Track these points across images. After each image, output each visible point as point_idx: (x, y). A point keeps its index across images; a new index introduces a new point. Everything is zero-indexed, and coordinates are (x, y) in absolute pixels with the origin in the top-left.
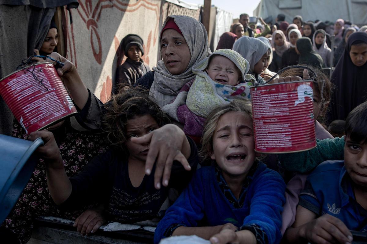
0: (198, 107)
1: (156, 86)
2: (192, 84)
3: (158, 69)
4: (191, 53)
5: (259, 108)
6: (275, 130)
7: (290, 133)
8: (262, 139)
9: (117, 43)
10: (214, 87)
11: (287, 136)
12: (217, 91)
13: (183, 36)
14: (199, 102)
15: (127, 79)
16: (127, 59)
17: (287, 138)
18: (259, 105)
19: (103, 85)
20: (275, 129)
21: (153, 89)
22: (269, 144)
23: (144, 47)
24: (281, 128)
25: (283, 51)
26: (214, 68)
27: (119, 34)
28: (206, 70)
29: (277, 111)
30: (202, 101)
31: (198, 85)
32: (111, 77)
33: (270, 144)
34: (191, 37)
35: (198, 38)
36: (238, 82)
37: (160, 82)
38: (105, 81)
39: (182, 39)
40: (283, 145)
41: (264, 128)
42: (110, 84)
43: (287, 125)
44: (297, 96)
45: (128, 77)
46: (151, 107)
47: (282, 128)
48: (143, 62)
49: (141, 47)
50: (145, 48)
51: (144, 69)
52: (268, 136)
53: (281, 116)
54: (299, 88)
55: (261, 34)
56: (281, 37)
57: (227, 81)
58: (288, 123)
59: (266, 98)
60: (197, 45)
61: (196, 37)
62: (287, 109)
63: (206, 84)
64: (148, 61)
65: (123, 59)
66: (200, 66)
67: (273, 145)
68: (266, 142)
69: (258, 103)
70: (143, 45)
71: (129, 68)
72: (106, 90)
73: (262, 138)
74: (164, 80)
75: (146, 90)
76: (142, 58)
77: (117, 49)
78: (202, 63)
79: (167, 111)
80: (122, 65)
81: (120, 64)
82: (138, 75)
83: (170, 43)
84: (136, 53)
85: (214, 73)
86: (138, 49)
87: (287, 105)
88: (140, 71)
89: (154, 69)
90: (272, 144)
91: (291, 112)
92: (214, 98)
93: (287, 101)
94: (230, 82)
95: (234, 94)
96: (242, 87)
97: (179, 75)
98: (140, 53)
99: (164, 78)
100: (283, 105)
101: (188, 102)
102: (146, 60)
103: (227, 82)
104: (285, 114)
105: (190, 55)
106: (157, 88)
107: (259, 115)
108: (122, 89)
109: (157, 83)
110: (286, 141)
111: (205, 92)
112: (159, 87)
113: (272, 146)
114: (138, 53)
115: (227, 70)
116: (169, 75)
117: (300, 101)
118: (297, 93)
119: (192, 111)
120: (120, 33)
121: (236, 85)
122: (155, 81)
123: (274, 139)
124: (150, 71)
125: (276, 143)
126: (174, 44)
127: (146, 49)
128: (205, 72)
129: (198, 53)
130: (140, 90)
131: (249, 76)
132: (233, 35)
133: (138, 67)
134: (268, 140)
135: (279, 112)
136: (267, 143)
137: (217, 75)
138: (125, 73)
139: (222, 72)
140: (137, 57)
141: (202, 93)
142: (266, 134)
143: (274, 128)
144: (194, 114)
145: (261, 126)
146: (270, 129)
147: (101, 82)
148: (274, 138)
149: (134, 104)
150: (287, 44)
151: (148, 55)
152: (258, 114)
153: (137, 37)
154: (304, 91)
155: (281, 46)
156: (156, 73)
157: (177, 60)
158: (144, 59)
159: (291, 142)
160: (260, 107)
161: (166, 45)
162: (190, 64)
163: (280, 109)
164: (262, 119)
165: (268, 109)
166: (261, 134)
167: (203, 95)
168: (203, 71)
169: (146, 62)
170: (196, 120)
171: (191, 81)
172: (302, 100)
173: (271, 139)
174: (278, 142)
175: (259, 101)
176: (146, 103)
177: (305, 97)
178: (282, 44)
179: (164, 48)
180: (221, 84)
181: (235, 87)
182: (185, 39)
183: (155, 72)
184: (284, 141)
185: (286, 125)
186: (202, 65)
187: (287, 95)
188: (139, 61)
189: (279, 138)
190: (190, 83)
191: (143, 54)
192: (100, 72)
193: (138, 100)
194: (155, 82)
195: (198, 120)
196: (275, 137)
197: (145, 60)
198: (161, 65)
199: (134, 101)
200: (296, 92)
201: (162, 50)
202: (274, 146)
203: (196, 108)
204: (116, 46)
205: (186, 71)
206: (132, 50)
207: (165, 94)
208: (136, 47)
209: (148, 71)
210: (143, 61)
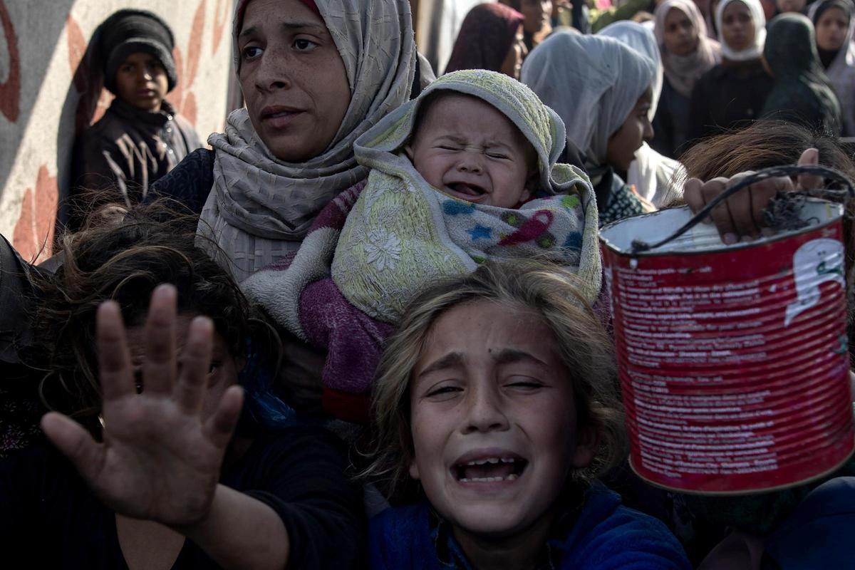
0: (378, 289)
1: (220, 205)
2: (355, 201)
3: (228, 140)
4: (352, 82)
5: (650, 331)
6: (714, 414)
7: (770, 423)
8: (665, 441)
9: (77, 42)
10: (438, 214)
11: (759, 434)
12: (447, 228)
13: (321, 18)
14: (380, 269)
15: (114, 177)
16: (113, 103)
17: (760, 441)
18: (650, 322)
19: (24, 199)
20: (713, 410)
21: (211, 217)
22: (691, 462)
23: (176, 58)
24: (737, 406)
25: (693, 75)
26: (439, 142)
27: (83, 9)
28: (408, 150)
29: (721, 347)
30: (392, 267)
31: (378, 206)
32: (53, 171)
33: (695, 462)
34: (352, 22)
35: (376, 26)
36: (526, 195)
37: (235, 190)
38: (31, 184)
39: (319, 29)
40: (747, 467)
41: (671, 406)
42: (49, 196)
43: (758, 395)
44: (793, 286)
45: (117, 170)
46: (206, 285)
47: (741, 406)
48: (173, 114)
49: (167, 56)
50: (181, 61)
51: (177, 139)
52: (689, 435)
53: (734, 366)
54: (798, 257)
55: (613, 10)
56: (687, 23)
57: (487, 190)
58: (762, 390)
59: (677, 297)
60: (371, 51)
61: (370, 23)
62: (758, 339)
63: (408, 202)
64: (192, 112)
65: (100, 104)
66: (381, 136)
67: (707, 465)
68: (682, 453)
69: (644, 313)
70: (175, 52)
71: (120, 136)
72: (34, 217)
73: (663, 438)
74: (248, 182)
75: (187, 216)
76: (169, 98)
77: (76, 65)
78: (392, 124)
79: (263, 301)
80: (97, 124)
81: (88, 121)
82: (154, 160)
83: (273, 42)
84: (147, 81)
85: (438, 161)
86: (156, 64)
87: (759, 327)
88: (162, 146)
89: (214, 142)
90: (704, 463)
91: (773, 347)
92: (437, 254)
93: (757, 310)
94: (497, 194)
95: (509, 241)
96: (540, 213)
97: (304, 162)
98: (163, 80)
99: (250, 174)
100: (741, 325)
101: (339, 267)
102: (186, 104)
103: (488, 193)
104: (751, 358)
105: (345, 85)
106: (224, 212)
107: (650, 356)
108: (96, 213)
109: (226, 191)
110: (757, 451)
111: (402, 231)
112: (230, 209)
113: (705, 468)
114: (154, 80)
115: (485, 147)
116: (268, 162)
117: (803, 303)
118: (792, 277)
119: (353, 302)
120: (88, 7)
121: (518, 205)
122: (217, 184)
123: (713, 444)
124: (197, 151)
125: (719, 460)
126: (289, 46)
127: (184, 66)
128: (403, 157)
129: (378, 82)
130: (165, 217)
131: (566, 171)
132: (509, 14)
133: (155, 133)
134: (688, 447)
135: (728, 353)
136: (685, 459)
137: (450, 168)
138: (107, 154)
139: (469, 158)
140: (151, 94)
141: (392, 235)
142: (678, 428)
143: (709, 407)
144: (362, 312)
145: (658, 396)
146: (696, 411)
147: (17, 188)
148: (710, 441)
149: (139, 273)
150: (711, 47)
151: (193, 89)
152: (647, 353)
153: (151, 21)
154: (817, 263)
155: (686, 54)
156: (221, 155)
157: (300, 106)
158: (179, 102)
159: (774, 455)
160: (653, 328)
161: (259, 51)
162: (346, 123)
163: (732, 340)
164: (662, 372)
165: (685, 339)
166: (661, 423)
167: (394, 243)
168: (396, 152)
169: (184, 114)
170: (368, 333)
171: (353, 189)
172: (812, 298)
173: (698, 444)
174: (725, 457)
175: (650, 309)
176: (184, 270)
177: (821, 286)
178: (692, 45)
179: (250, 61)
180: (464, 201)
181: (517, 215)
182: (328, 30)
183: (218, 151)
184: (750, 452)
185: (757, 397)
186: (388, 131)
187: (756, 291)
188: (157, 109)
189: (729, 441)
190: (349, 199)
191: (172, 85)
192: (14, 152)
193: (157, 255)
194: (219, 189)
195: (376, 336)
196: (715, 439)
197: (182, 106)
198: (241, 127)
199: (141, 260)
200: (789, 273)
201: (242, 70)
202: (712, 469)
203: (369, 293)
204: (72, 52)
205: (332, 148)
206: (132, 69)
207: (254, 235)
208: (147, 57)
209: (192, 150)
210: (175, 109)
